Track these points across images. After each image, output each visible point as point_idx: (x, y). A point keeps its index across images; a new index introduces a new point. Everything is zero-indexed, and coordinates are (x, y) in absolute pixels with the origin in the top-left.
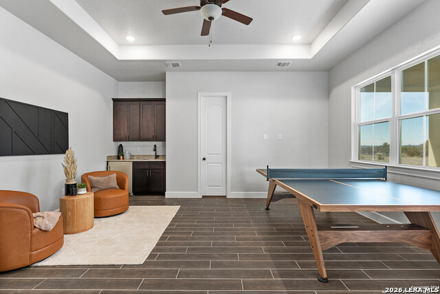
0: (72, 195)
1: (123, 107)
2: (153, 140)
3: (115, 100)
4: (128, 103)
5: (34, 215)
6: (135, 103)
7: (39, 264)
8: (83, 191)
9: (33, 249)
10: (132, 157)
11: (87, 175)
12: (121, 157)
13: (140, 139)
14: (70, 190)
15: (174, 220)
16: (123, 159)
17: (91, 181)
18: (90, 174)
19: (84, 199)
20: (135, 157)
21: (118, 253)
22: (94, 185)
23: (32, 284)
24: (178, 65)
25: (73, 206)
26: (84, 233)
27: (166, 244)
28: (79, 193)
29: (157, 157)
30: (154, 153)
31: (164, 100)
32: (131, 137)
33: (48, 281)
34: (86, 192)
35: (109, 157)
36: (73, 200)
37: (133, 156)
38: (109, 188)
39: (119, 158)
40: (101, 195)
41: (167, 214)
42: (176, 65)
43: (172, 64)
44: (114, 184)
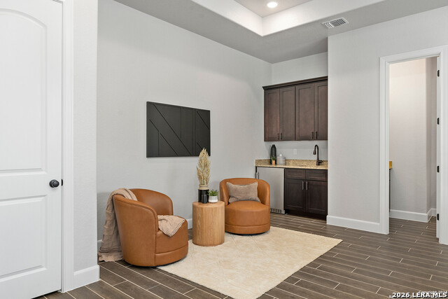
0: (203, 203)
1: (276, 95)
2: (313, 139)
3: (266, 89)
4: (282, 90)
5: (160, 217)
6: (289, 88)
7: (162, 268)
8: (213, 199)
9: (158, 251)
10: (286, 161)
11: (226, 181)
12: (274, 162)
13: (296, 138)
14: (203, 196)
15: (322, 258)
16: (276, 163)
17: (228, 189)
18: (230, 180)
19: (212, 209)
20: (291, 163)
21: (230, 281)
22: (232, 195)
23: (148, 284)
24: (342, 22)
25: (202, 214)
26: (211, 247)
27: (291, 289)
28: (210, 201)
29: (319, 163)
30: (315, 158)
31: (325, 79)
32: (284, 136)
33: (160, 287)
34: (217, 201)
35: (258, 161)
36: (202, 208)
37: (289, 160)
38: (248, 200)
39: (271, 163)
40: (236, 207)
41: (315, 247)
42: (338, 23)
43: (333, 23)
44: (254, 195)
